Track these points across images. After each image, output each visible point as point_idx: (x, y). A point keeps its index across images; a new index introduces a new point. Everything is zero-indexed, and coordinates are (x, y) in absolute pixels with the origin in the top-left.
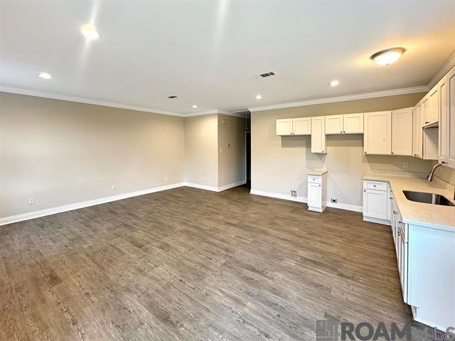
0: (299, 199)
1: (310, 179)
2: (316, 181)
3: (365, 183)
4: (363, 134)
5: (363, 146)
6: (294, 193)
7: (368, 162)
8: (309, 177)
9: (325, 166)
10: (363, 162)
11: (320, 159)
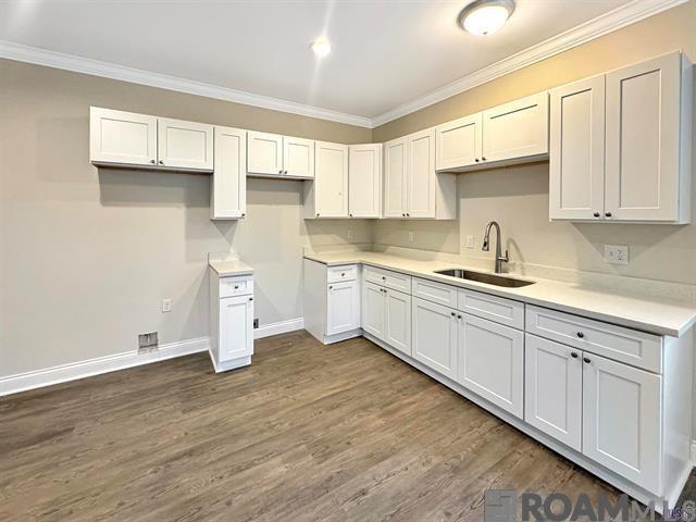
1: (226, 288)
2: (242, 288)
3: (329, 273)
4: (311, 181)
7: (309, 234)
8: (223, 282)
9: (232, 250)
10: (302, 233)
11: (224, 235)
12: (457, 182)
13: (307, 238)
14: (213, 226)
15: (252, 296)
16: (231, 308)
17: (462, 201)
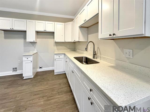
0: (18, 72)
1: (24, 59)
2: (29, 59)
3: (55, 56)
4: (54, 33)
5: (54, 38)
6: (15, 69)
7: (56, 46)
8: (24, 57)
9: (35, 50)
10: (54, 46)
11: (33, 46)
12: (88, 30)
13: (56, 47)
14: (30, 44)
15: (32, 61)
16: (26, 64)
17: (89, 35)
